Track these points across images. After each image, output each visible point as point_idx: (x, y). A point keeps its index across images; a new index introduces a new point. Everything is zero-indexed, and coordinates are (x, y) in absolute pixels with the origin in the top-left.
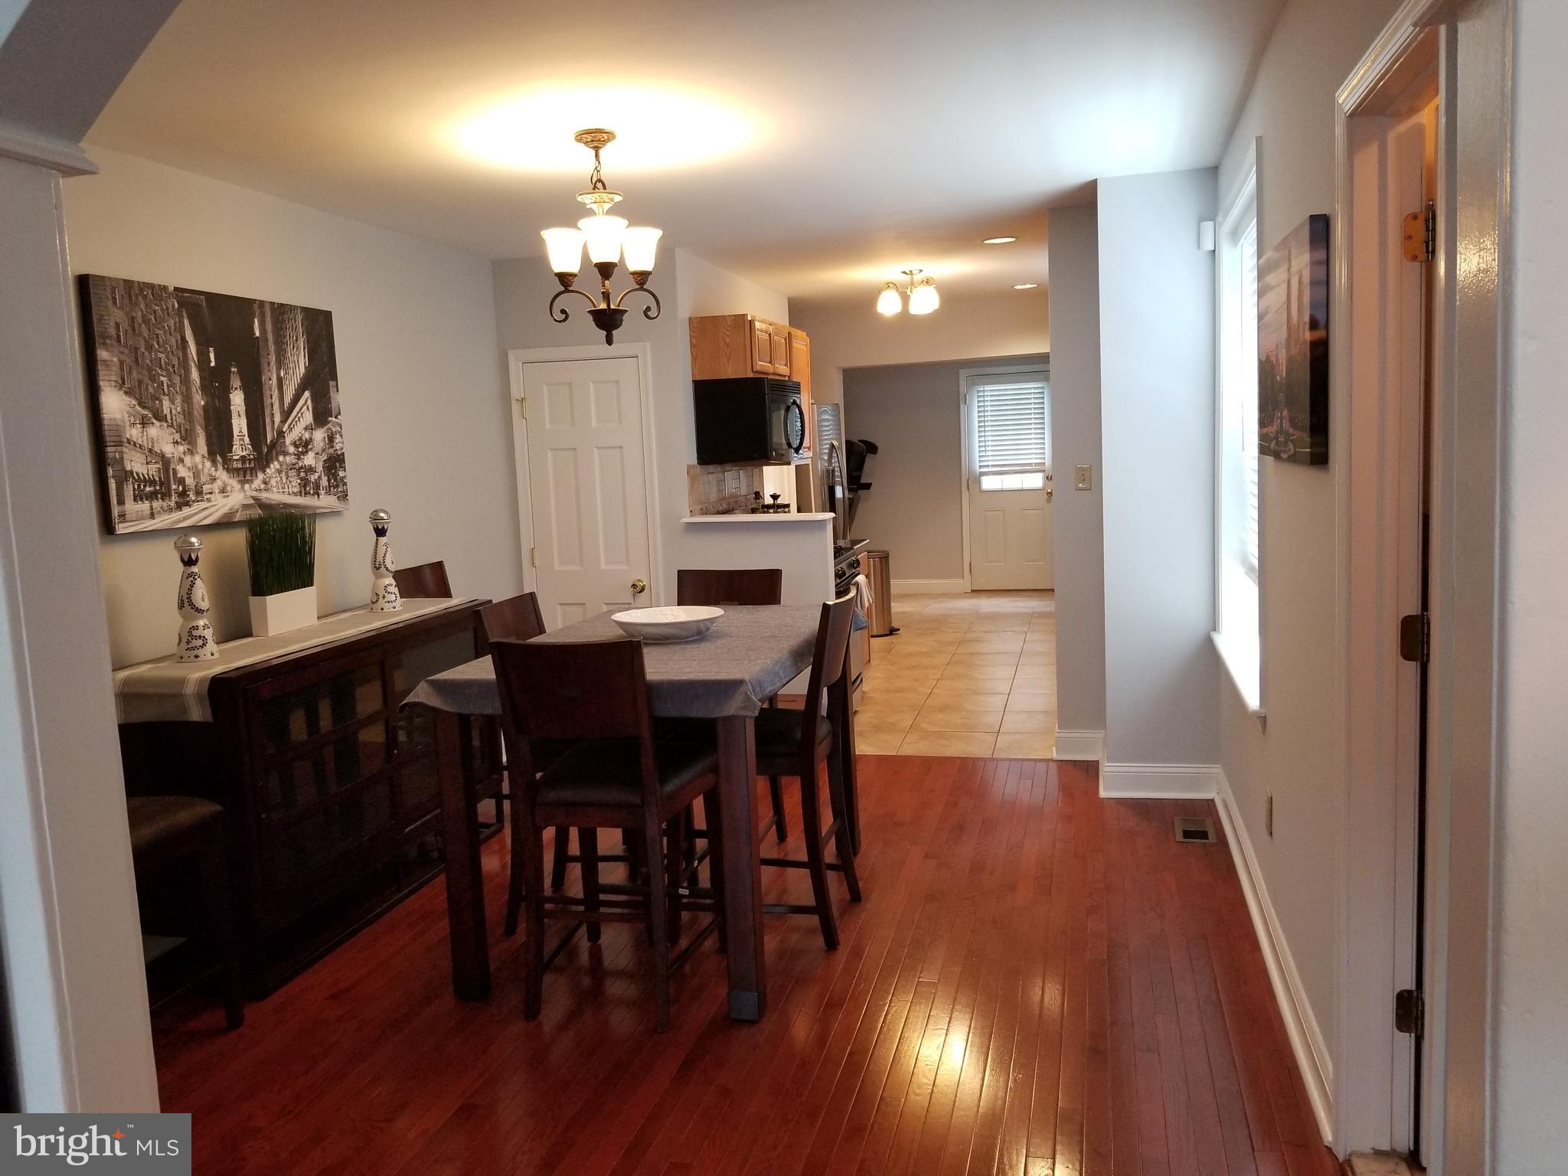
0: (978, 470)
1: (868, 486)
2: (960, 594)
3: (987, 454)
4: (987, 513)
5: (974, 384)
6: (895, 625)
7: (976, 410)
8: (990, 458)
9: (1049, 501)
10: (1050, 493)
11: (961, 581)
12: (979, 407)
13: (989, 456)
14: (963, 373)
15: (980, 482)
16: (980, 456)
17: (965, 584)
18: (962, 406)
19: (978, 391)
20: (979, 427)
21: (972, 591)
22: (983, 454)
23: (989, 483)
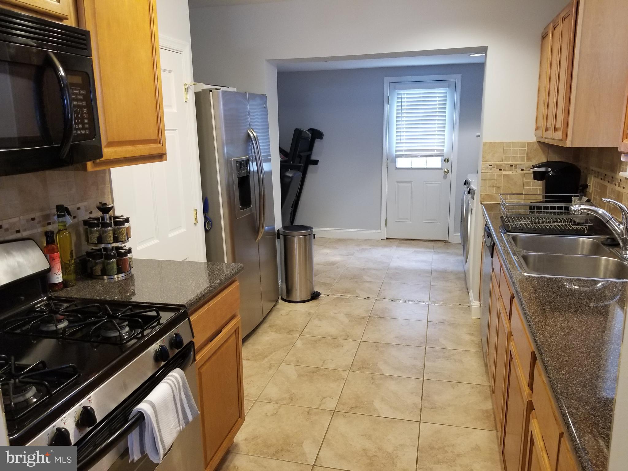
0: (395, 153)
1: (316, 162)
2: (378, 241)
3: (402, 141)
4: (399, 184)
5: (395, 88)
6: (316, 289)
7: (395, 108)
8: (404, 145)
9: (445, 177)
10: (446, 172)
11: (378, 231)
12: (398, 106)
13: (403, 143)
14: (387, 80)
15: (395, 162)
16: (396, 143)
17: (381, 234)
18: (385, 105)
19: (398, 94)
20: (397, 121)
21: (387, 239)
22: (399, 141)
23: (402, 163)
